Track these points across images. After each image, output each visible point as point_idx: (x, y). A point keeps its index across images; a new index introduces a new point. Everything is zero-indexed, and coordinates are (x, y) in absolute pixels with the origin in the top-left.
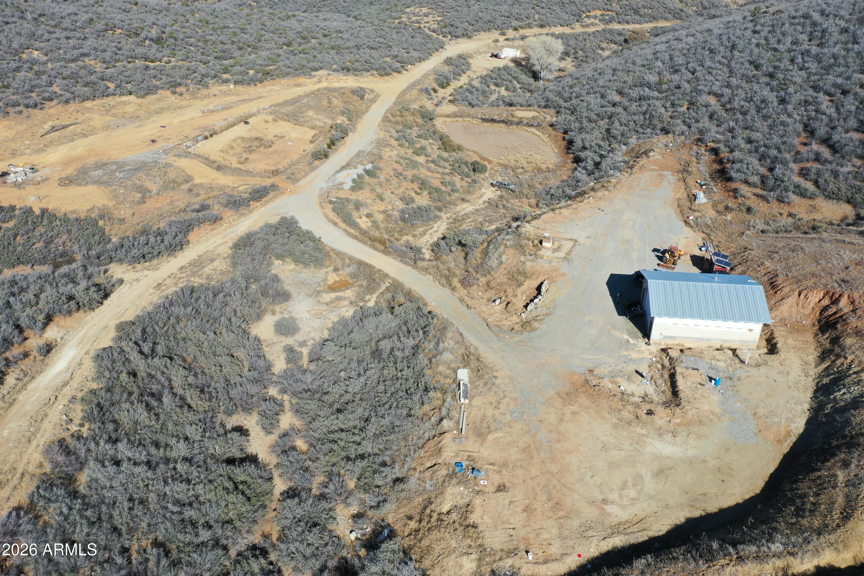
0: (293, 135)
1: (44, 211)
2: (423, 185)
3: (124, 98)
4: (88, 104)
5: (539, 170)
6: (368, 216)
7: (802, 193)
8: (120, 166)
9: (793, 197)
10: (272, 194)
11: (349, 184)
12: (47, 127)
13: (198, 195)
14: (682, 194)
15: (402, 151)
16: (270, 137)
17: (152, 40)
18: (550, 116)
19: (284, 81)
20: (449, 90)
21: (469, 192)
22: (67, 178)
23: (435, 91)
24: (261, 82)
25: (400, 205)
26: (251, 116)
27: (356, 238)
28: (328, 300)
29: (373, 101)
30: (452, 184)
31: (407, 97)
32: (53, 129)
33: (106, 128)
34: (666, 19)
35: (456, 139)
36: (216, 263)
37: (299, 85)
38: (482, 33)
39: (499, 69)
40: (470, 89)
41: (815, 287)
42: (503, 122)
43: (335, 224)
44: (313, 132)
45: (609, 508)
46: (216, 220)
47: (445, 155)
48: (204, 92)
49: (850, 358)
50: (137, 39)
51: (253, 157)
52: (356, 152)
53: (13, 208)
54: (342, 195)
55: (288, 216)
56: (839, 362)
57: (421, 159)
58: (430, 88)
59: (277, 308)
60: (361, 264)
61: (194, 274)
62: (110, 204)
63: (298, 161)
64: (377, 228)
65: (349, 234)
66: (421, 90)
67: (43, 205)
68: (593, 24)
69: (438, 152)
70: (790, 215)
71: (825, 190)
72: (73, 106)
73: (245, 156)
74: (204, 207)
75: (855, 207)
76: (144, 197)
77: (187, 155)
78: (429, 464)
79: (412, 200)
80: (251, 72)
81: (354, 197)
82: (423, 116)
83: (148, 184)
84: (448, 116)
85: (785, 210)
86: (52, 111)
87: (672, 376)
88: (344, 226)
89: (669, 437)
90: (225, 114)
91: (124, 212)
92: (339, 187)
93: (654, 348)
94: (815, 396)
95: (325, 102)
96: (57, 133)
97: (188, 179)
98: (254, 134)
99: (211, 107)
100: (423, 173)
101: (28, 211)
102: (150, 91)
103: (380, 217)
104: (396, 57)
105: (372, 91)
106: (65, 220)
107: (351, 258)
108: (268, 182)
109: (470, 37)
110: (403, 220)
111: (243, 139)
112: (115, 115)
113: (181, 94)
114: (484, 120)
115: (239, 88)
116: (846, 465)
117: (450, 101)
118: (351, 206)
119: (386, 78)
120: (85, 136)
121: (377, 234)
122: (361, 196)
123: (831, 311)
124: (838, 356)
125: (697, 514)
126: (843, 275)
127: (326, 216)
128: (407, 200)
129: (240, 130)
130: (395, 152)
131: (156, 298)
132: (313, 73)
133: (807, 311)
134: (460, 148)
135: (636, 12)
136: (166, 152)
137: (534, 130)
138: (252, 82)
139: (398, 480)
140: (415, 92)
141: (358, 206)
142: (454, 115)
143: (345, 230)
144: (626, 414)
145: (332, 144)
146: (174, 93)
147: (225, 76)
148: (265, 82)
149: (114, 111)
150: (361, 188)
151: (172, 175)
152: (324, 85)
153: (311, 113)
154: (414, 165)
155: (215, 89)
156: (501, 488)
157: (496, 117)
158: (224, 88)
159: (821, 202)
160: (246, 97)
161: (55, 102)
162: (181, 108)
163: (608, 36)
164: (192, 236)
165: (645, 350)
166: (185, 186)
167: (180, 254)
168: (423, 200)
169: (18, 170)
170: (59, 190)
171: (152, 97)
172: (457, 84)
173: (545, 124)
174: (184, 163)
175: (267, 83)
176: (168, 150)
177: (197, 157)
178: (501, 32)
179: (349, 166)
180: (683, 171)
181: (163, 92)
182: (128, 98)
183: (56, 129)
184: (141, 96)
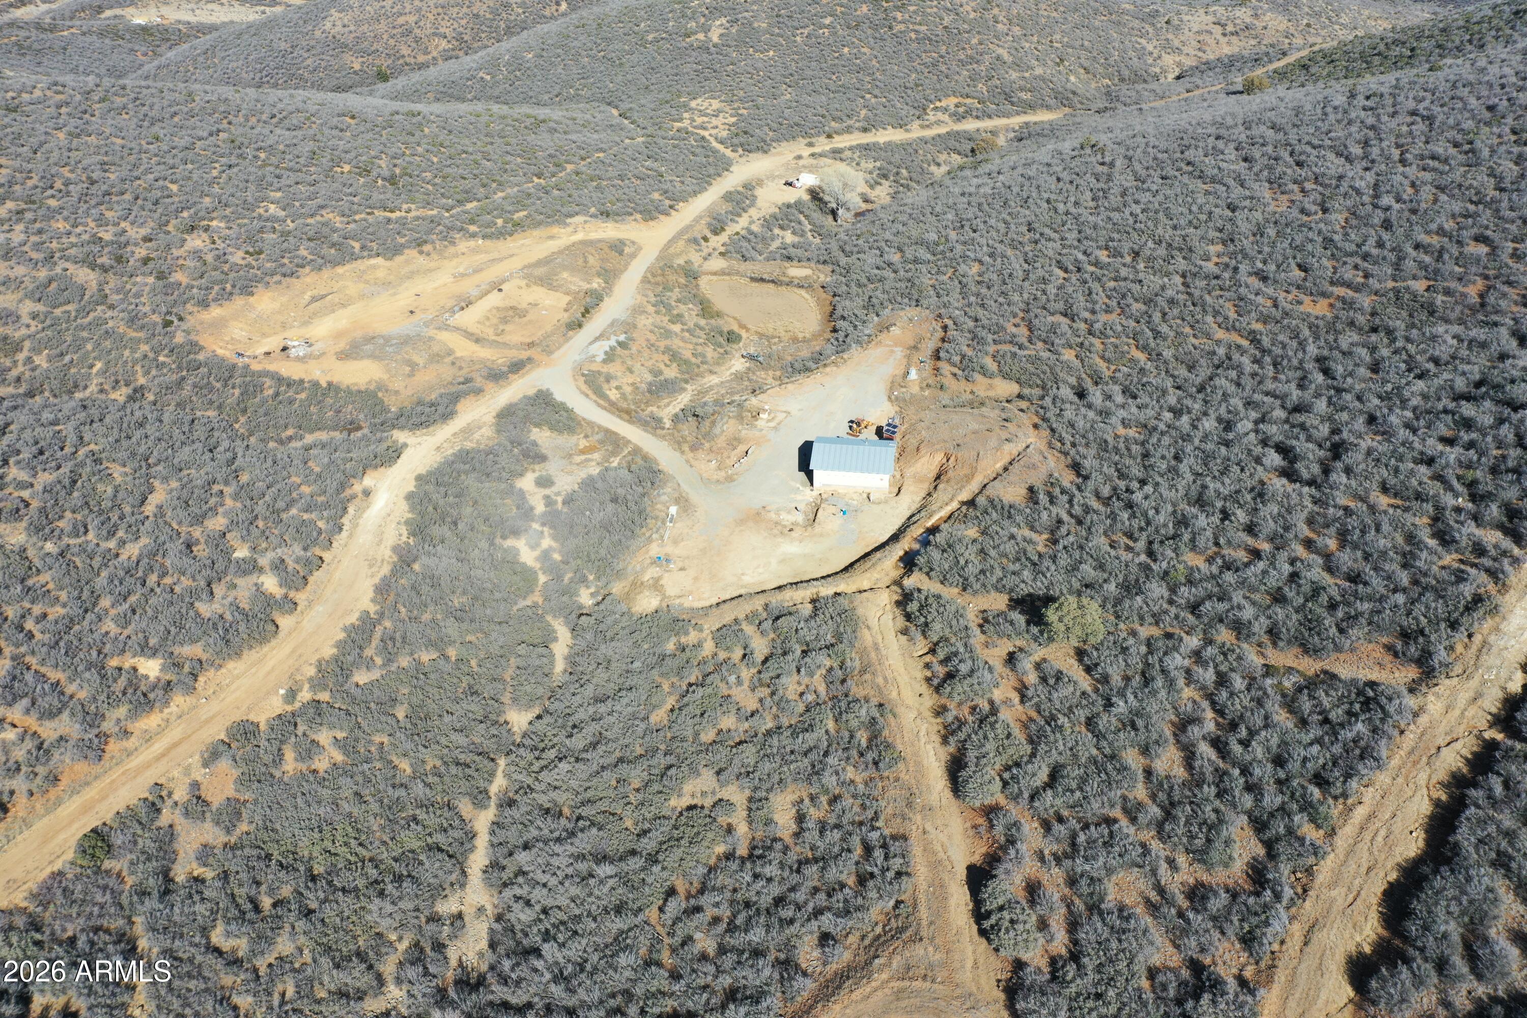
0: (547, 302)
1: (330, 384)
2: (674, 356)
3: (373, 261)
4: (340, 270)
5: (795, 340)
6: (617, 388)
7: (986, 374)
8: (387, 339)
9: (978, 377)
10: (528, 367)
11: (601, 357)
12: (307, 297)
13: (461, 368)
14: (899, 371)
15: (658, 318)
16: (524, 305)
17: (384, 179)
18: (824, 276)
19: (536, 233)
20: (724, 237)
21: (718, 364)
22: (342, 352)
23: (706, 239)
24: (511, 235)
25: (649, 378)
26: (504, 281)
27: (605, 408)
28: (579, 461)
29: (633, 256)
30: (703, 356)
31: (672, 250)
32: (314, 299)
33: (362, 296)
34: (1048, 108)
35: (720, 301)
36: (483, 430)
37: (552, 237)
38: (784, 144)
39: (789, 206)
40: (749, 236)
41: (940, 450)
42: (773, 281)
43: (587, 396)
44: (567, 299)
46: (479, 392)
47: (702, 322)
48: (452, 250)
50: (368, 179)
51: (508, 328)
52: (609, 321)
53: (302, 381)
54: (594, 367)
55: (544, 388)
56: (929, 500)
57: (677, 328)
58: (699, 236)
59: (537, 467)
60: (607, 431)
61: (466, 439)
62: (385, 377)
63: (552, 333)
64: (625, 398)
65: (599, 405)
66: (689, 240)
67: (329, 379)
68: (939, 123)
69: (696, 319)
70: (971, 392)
71: (1003, 370)
72: (326, 273)
73: (501, 327)
74: (467, 381)
75: (1019, 386)
76: (413, 370)
77: (446, 327)
78: (640, 559)
79: (661, 373)
80: (500, 222)
81: (605, 369)
82: (686, 275)
83: (416, 358)
84: (715, 274)
85: (968, 387)
86: (308, 280)
87: (817, 510)
88: (594, 397)
89: (796, 543)
90: (477, 278)
91: (397, 384)
92: (591, 360)
93: (815, 493)
95: (580, 262)
96: (318, 304)
97: (450, 352)
98: (508, 303)
99: (461, 270)
100: (676, 343)
101: (316, 384)
102: (397, 250)
103: (628, 389)
104: (666, 192)
105: (633, 243)
106: (349, 391)
107: (599, 427)
108: (524, 355)
109: (766, 152)
110: (650, 391)
111: (498, 309)
112: (367, 282)
113: (428, 254)
114: (753, 279)
115: (488, 243)
117: (721, 254)
118: (602, 379)
119: (651, 223)
120: (343, 306)
121: (625, 405)
122: (614, 368)
123: (943, 467)
124: (931, 496)
126: (959, 442)
127: (579, 388)
128: (657, 373)
129: (494, 299)
130: (651, 320)
131: (439, 458)
132: (569, 220)
133: (931, 468)
134: (719, 315)
135: (1008, 97)
136: (427, 324)
137: (803, 292)
138: (501, 234)
140: (681, 243)
141: (608, 378)
142: (722, 273)
143: (595, 402)
144: (775, 531)
145: (586, 312)
146: (421, 252)
147: (473, 228)
148: (516, 235)
149: (365, 277)
150: (612, 361)
151: (436, 348)
152: (579, 236)
153: (565, 275)
154: (668, 334)
155: (464, 245)
156: (682, 569)
157: (765, 276)
158: (472, 243)
159: (996, 381)
160: (496, 255)
161: (307, 269)
162: (430, 271)
163: (952, 143)
164: (460, 407)
165: (807, 495)
166: (448, 360)
167: (451, 422)
168: (671, 373)
169: (294, 344)
170: (339, 364)
171: (400, 258)
172: (734, 228)
173: (816, 285)
174: (445, 336)
175: (518, 236)
176: (428, 322)
177: (459, 330)
178: (809, 141)
179: (602, 337)
180: (914, 348)
181: (410, 251)
182: (377, 261)
183: (316, 299)
184: (389, 258)
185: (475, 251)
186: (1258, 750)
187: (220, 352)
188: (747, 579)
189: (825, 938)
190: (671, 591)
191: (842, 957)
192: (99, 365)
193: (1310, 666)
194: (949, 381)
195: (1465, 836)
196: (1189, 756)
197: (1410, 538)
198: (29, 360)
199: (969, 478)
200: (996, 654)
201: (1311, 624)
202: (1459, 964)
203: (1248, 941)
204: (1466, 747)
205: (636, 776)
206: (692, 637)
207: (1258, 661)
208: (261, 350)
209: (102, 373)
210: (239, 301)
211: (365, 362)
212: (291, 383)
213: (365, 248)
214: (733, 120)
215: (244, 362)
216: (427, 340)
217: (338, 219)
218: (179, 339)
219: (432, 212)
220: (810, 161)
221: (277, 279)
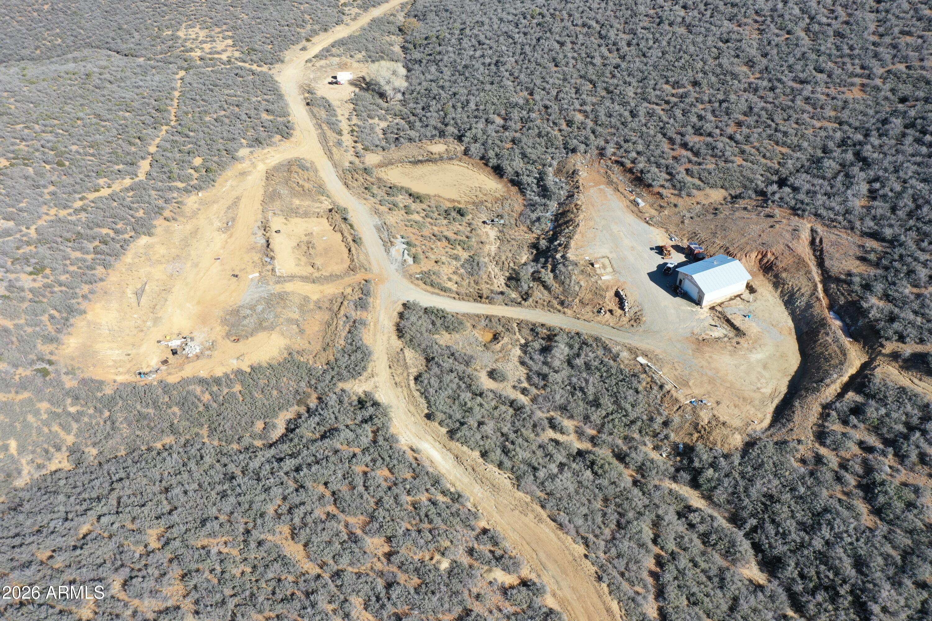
0: (314, 229)
1: (252, 368)
2: (448, 240)
3: (141, 241)
4: (126, 260)
5: (499, 200)
6: (449, 280)
7: (699, 189)
8: (252, 308)
9: (695, 192)
10: (372, 287)
11: (409, 259)
12: (129, 295)
13: (329, 309)
14: (627, 202)
15: (398, 214)
16: (304, 238)
18: (456, 145)
20: (348, 136)
21: (477, 235)
22: (228, 335)
23: (341, 142)
24: (214, 181)
25: (457, 263)
26: (266, 223)
27: (460, 299)
28: (499, 349)
29: (315, 169)
30: (461, 232)
31: (335, 157)
33: (172, 277)
39: (354, 100)
40: (361, 130)
41: (752, 251)
42: (429, 160)
43: (438, 294)
44: (324, 220)
45: (763, 390)
46: (363, 323)
47: (424, 206)
48: (186, 209)
49: (790, 284)
52: (373, 228)
53: (226, 375)
54: (416, 270)
56: (786, 287)
57: (418, 217)
59: (475, 366)
61: (404, 368)
62: (287, 342)
64: (463, 286)
65: (454, 299)
66: (336, 145)
67: (246, 363)
69: (418, 206)
70: (698, 203)
71: (708, 184)
72: (119, 267)
75: (726, 190)
76: (299, 327)
77: (283, 279)
78: (675, 409)
81: (424, 268)
82: (365, 172)
83: (291, 315)
84: (382, 166)
85: (694, 201)
86: (112, 279)
87: (728, 321)
88: (445, 294)
89: (754, 350)
90: (241, 227)
91: (301, 344)
92: (406, 264)
93: (706, 309)
94: (787, 308)
96: (146, 298)
97: (306, 299)
98: (294, 240)
99: (218, 224)
100: (433, 229)
101: (239, 372)
102: (147, 225)
103: (455, 278)
104: (267, 111)
105: (303, 159)
107: (475, 315)
110: (468, 273)
111: (294, 248)
112: (160, 262)
113: (175, 219)
114: (413, 163)
115: (206, 193)
116: (827, 334)
117: (363, 149)
118: (431, 277)
119: (293, 139)
120: (167, 291)
121: (467, 291)
122: (427, 265)
123: (765, 260)
124: (784, 284)
125: (790, 378)
126: (761, 240)
127: (427, 291)
128: (456, 258)
129: (281, 241)
130: (395, 217)
132: (237, 155)
133: (753, 263)
134: (425, 197)
136: (263, 282)
137: (458, 163)
138: (206, 183)
139: (666, 423)
140: (335, 149)
141: (435, 275)
142: (385, 164)
143: (449, 296)
144: (729, 348)
145: (351, 227)
146: (168, 220)
147: (179, 185)
148: (218, 180)
149: (153, 258)
150: (419, 260)
151: (294, 301)
152: (262, 166)
153: (297, 202)
154: (419, 225)
155: (191, 202)
156: (718, 403)
158: (195, 198)
159: (708, 190)
163: (382, 27)
165: (703, 312)
166: (311, 306)
168: (463, 253)
169: (175, 343)
170: (241, 346)
171: (158, 231)
172: (344, 126)
173: (459, 155)
174: (289, 287)
175: (220, 180)
176: (262, 280)
177: (292, 278)
178: (300, 46)
179: (388, 244)
180: (610, 182)
181: (159, 222)
182: (144, 240)
183: (139, 294)
184: (150, 234)
185: (204, 203)
187: (120, 379)
192: (13, 445)
194: (675, 200)
199: (800, 264)
206: (804, 451)
208: (154, 361)
209: (22, 449)
210: (79, 322)
211: (262, 336)
212: (217, 381)
213: (117, 232)
214: (230, 42)
215: (152, 379)
216: (282, 297)
217: (63, 213)
218: (69, 383)
219: (128, 182)
220: (323, 62)
221: (86, 288)
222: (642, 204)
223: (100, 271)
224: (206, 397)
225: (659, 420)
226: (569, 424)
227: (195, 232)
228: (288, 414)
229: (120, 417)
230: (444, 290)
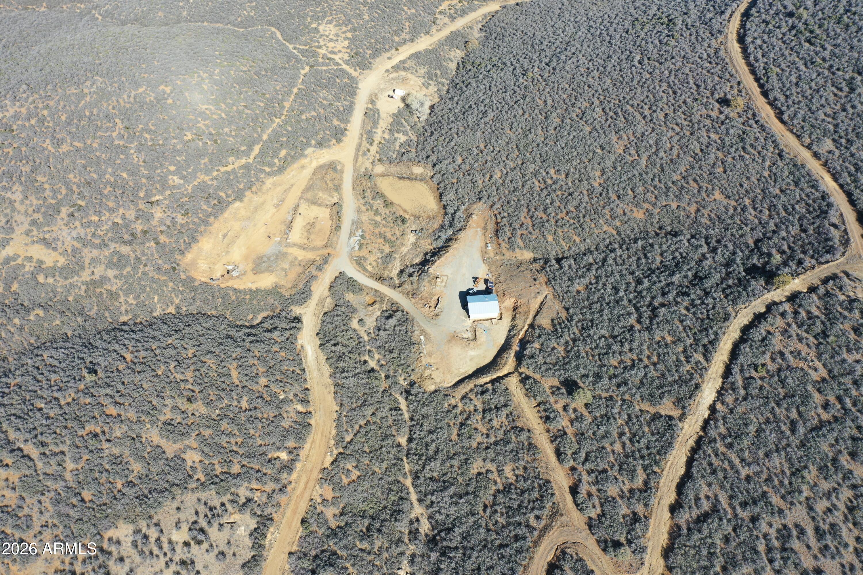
0: (321, 215)
1: (257, 289)
2: (385, 238)
4: (225, 215)
5: (429, 218)
6: (370, 264)
7: (520, 249)
8: (268, 258)
9: (517, 250)
10: (330, 259)
11: (357, 247)
12: (220, 236)
14: (483, 244)
15: (369, 214)
16: (312, 220)
18: (430, 172)
20: (375, 147)
21: (403, 238)
22: (253, 270)
23: (369, 151)
24: (285, 170)
25: (380, 255)
26: (298, 207)
27: (369, 277)
28: (371, 310)
29: (342, 172)
30: (396, 234)
31: (357, 164)
33: (242, 230)
35: (389, 195)
36: (327, 299)
38: (377, 60)
39: (396, 115)
40: (386, 143)
41: (514, 296)
42: (408, 178)
43: (360, 272)
44: (328, 211)
46: (316, 278)
47: (387, 211)
48: (264, 187)
51: (312, 237)
52: (350, 222)
53: (245, 290)
54: (357, 254)
55: (341, 270)
56: (514, 322)
57: (379, 219)
58: (365, 149)
59: (355, 315)
60: (376, 291)
61: (323, 306)
62: (277, 280)
63: (331, 235)
64: (375, 270)
65: (366, 276)
66: (362, 154)
67: (255, 286)
68: (444, 25)
69: (384, 210)
70: (515, 257)
71: (526, 247)
72: (221, 218)
73: (310, 237)
75: (534, 254)
76: (286, 273)
77: (288, 244)
78: (419, 365)
80: (277, 161)
81: (361, 254)
83: (285, 266)
84: (381, 176)
85: (514, 255)
86: (215, 225)
87: (475, 331)
88: (362, 272)
89: (473, 350)
90: (285, 206)
91: (283, 282)
92: (354, 250)
93: (471, 321)
94: (507, 334)
96: (226, 239)
97: (296, 259)
98: (306, 221)
99: (275, 201)
100: (382, 229)
101: (251, 290)
102: (242, 194)
103: (374, 264)
104: (339, 117)
105: (339, 162)
106: (266, 291)
108: (325, 252)
110: (383, 262)
111: (304, 226)
112: (240, 219)
113: (256, 193)
114: (399, 178)
115: (278, 178)
116: (508, 353)
117: (378, 160)
118: (362, 260)
119: (341, 144)
120: (237, 237)
121: (376, 274)
122: (365, 253)
123: (516, 305)
124: (515, 320)
126: (520, 293)
127: (355, 268)
128: (382, 251)
129: (299, 220)
130: (367, 216)
131: (317, 321)
132: (305, 152)
133: (511, 305)
134: (392, 204)
137: (423, 184)
138: (281, 170)
139: (413, 370)
140: (360, 157)
141: (364, 259)
142: (384, 174)
143: (364, 274)
144: (464, 344)
145: (339, 217)
146: (253, 193)
147: (267, 169)
149: (237, 216)
150: (362, 248)
151: (290, 258)
152: (315, 163)
153: (321, 194)
154: (376, 224)
155: (268, 182)
156: (437, 369)
157: (404, 175)
158: (271, 180)
159: (524, 251)
160: (285, 186)
163: (455, 42)
164: (312, 288)
166: (297, 263)
167: (312, 298)
168: (387, 249)
169: (230, 268)
170: (255, 277)
171: (246, 199)
172: (377, 138)
173: (428, 178)
174: (290, 250)
175: (288, 170)
176: (280, 243)
177: (294, 245)
178: (388, 55)
179: (352, 234)
180: (485, 228)
181: (248, 193)
182: (237, 204)
183: (225, 236)
184: (241, 200)
185: (275, 185)
186: (642, 445)
187: (203, 279)
188: (462, 371)
189: (537, 517)
190: (438, 380)
191: (543, 523)
192: (156, 298)
193: (652, 410)
194: (504, 251)
195: (694, 470)
196: (624, 445)
197: (678, 360)
198: (126, 302)
199: (527, 312)
200: (559, 407)
201: (652, 395)
202: (694, 506)
203: (646, 505)
204: (695, 437)
205: (456, 463)
206: (453, 402)
207: (637, 408)
208: (218, 275)
209: (159, 301)
210: (195, 247)
211: (267, 274)
212: (240, 291)
213: (228, 196)
214: (346, 43)
215: (215, 283)
216: (285, 254)
217: (207, 178)
218: (183, 276)
219: (243, 161)
220: (395, 75)
221: (203, 227)
222: (490, 247)
223: (212, 219)
224: (234, 298)
225: (411, 368)
226: (377, 356)
227: (262, 204)
228: (264, 314)
229: (198, 297)
230: (365, 270)
